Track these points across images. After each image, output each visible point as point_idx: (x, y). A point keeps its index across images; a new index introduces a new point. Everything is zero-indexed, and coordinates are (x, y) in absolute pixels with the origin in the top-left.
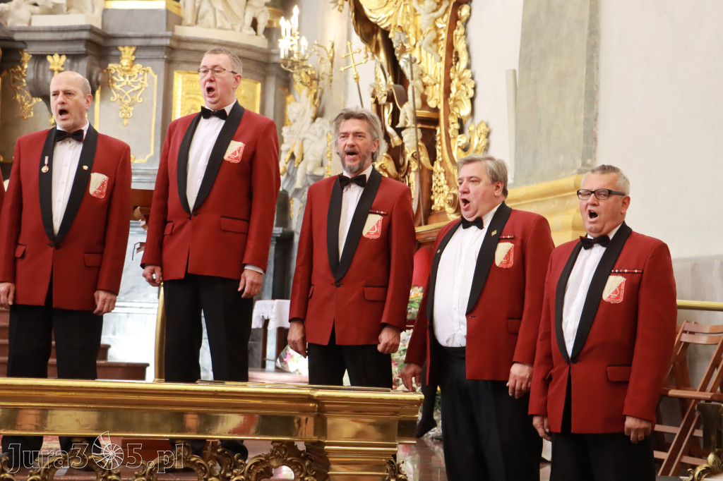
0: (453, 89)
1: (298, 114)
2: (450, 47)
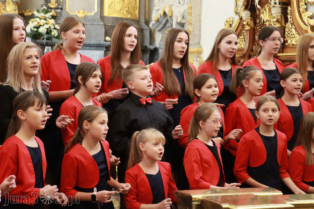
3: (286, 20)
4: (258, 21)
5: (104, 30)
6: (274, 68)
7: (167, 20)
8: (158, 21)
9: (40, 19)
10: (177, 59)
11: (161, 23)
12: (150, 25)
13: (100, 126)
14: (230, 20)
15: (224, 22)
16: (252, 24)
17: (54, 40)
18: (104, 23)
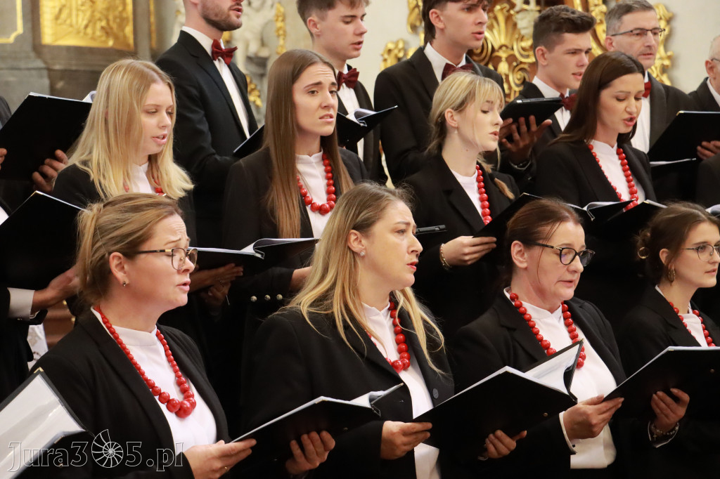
5: (46, 82)
14: (396, 46)
15: (381, 52)
18: (45, 62)
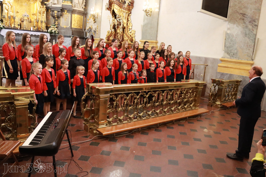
0: (128, 24)
1: (91, 22)
2: (128, 19)
3: (124, 33)
4: (116, 32)
6: (115, 50)
7: (91, 30)
8: (88, 30)
9: (53, 28)
10: (89, 47)
11: (89, 30)
12: (86, 31)
13: (66, 65)
14: (109, 31)
15: (107, 32)
16: (115, 33)
17: (57, 34)
18: (72, 30)
